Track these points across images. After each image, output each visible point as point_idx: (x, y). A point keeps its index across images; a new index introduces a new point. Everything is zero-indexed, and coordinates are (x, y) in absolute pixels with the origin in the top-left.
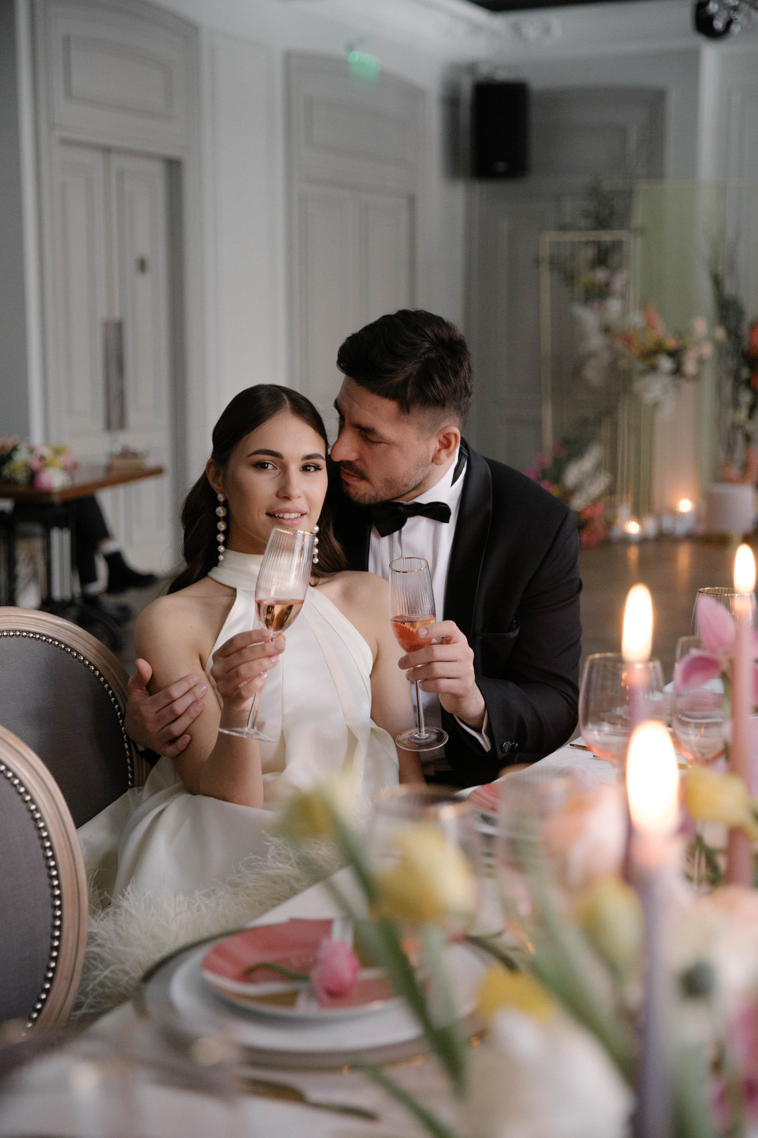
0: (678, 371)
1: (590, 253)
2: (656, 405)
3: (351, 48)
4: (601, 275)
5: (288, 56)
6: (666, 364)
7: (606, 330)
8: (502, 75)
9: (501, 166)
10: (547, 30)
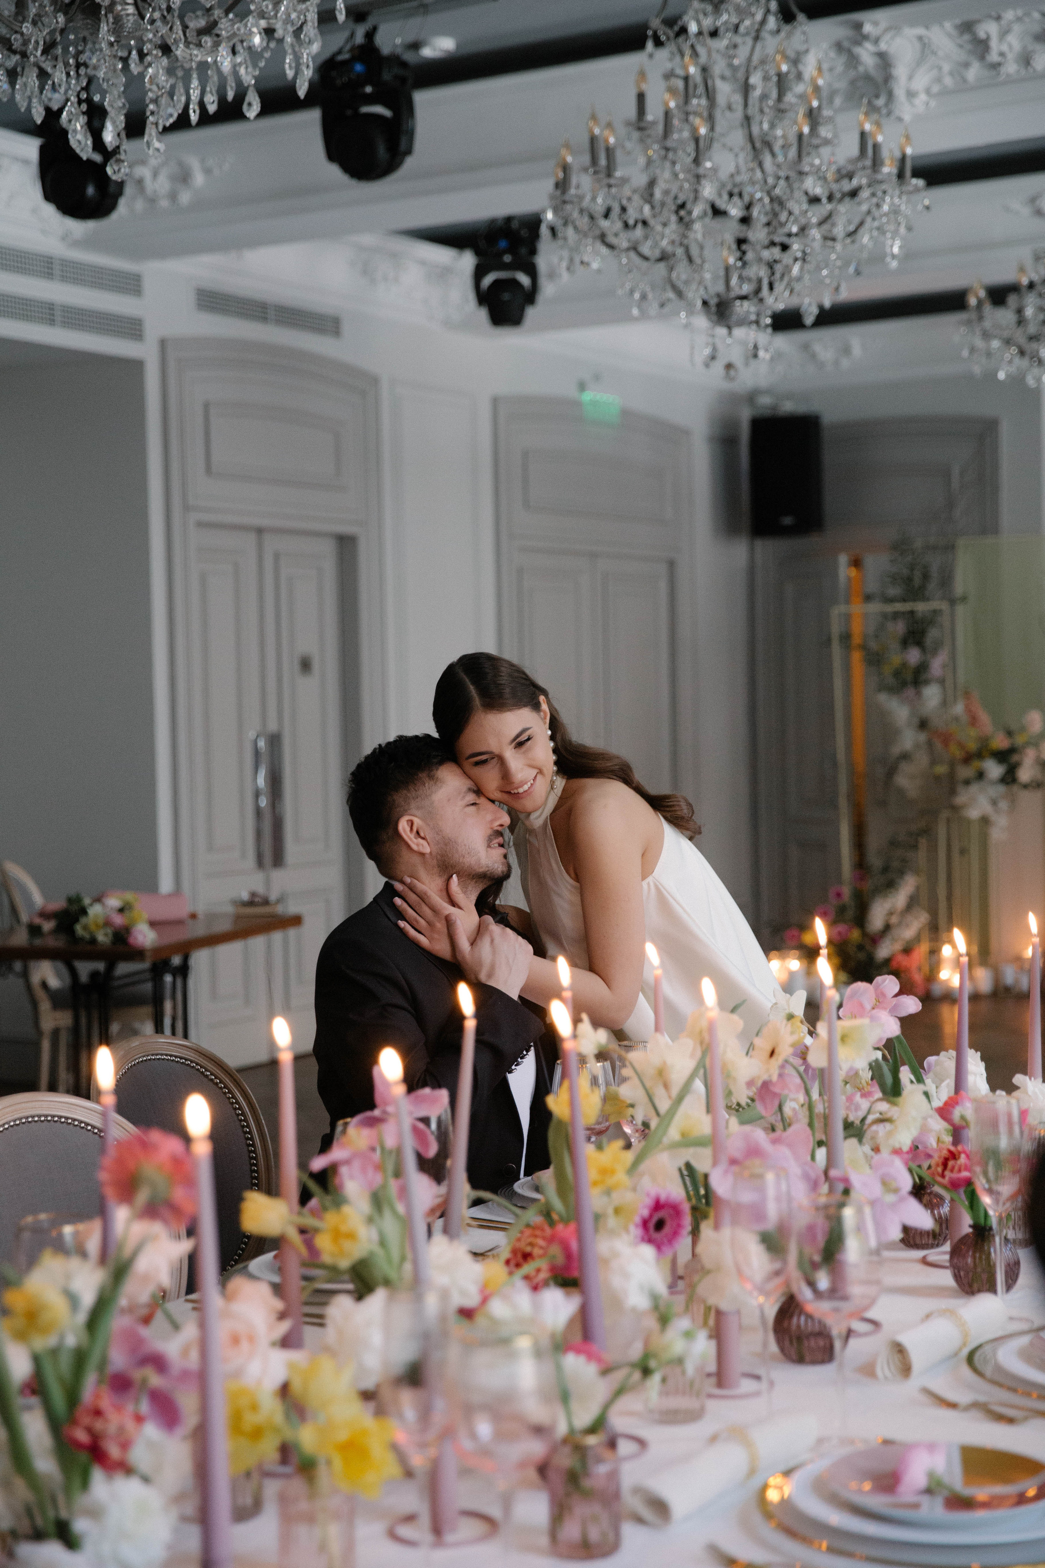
0: (1009, 778)
1: (900, 628)
2: (985, 821)
3: (582, 387)
4: (914, 656)
5: (496, 401)
6: (994, 770)
7: (923, 725)
8: (788, 407)
9: (788, 521)
10: (846, 350)
